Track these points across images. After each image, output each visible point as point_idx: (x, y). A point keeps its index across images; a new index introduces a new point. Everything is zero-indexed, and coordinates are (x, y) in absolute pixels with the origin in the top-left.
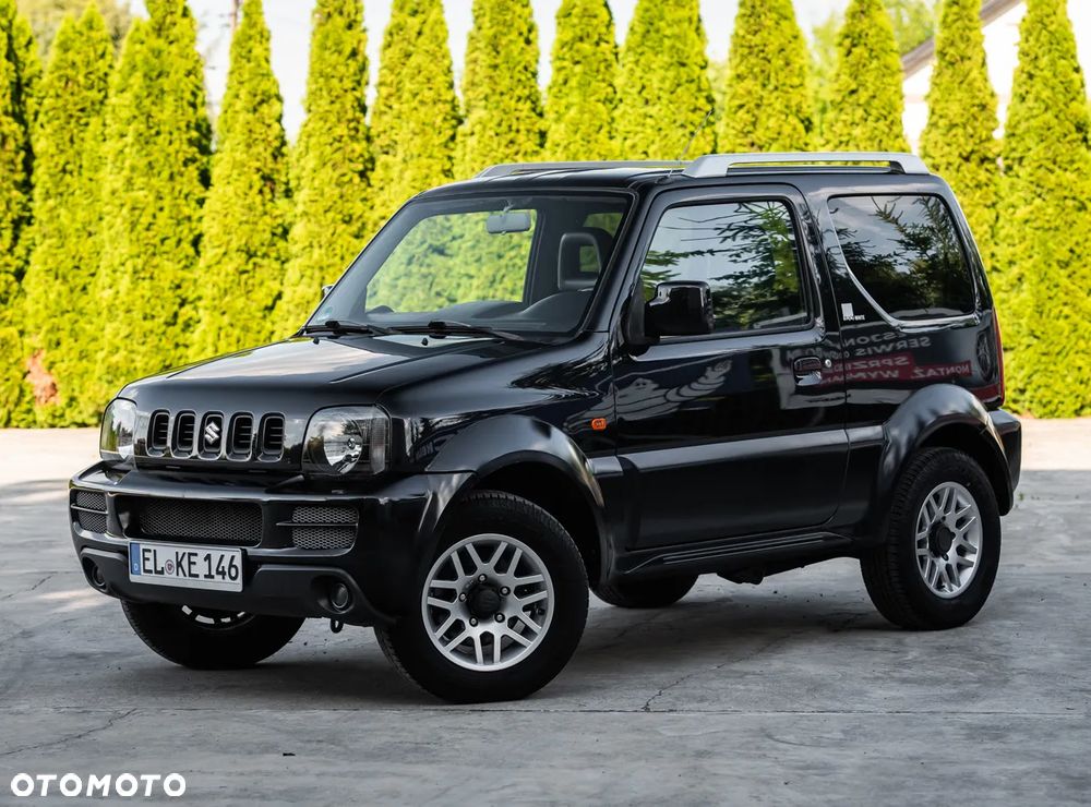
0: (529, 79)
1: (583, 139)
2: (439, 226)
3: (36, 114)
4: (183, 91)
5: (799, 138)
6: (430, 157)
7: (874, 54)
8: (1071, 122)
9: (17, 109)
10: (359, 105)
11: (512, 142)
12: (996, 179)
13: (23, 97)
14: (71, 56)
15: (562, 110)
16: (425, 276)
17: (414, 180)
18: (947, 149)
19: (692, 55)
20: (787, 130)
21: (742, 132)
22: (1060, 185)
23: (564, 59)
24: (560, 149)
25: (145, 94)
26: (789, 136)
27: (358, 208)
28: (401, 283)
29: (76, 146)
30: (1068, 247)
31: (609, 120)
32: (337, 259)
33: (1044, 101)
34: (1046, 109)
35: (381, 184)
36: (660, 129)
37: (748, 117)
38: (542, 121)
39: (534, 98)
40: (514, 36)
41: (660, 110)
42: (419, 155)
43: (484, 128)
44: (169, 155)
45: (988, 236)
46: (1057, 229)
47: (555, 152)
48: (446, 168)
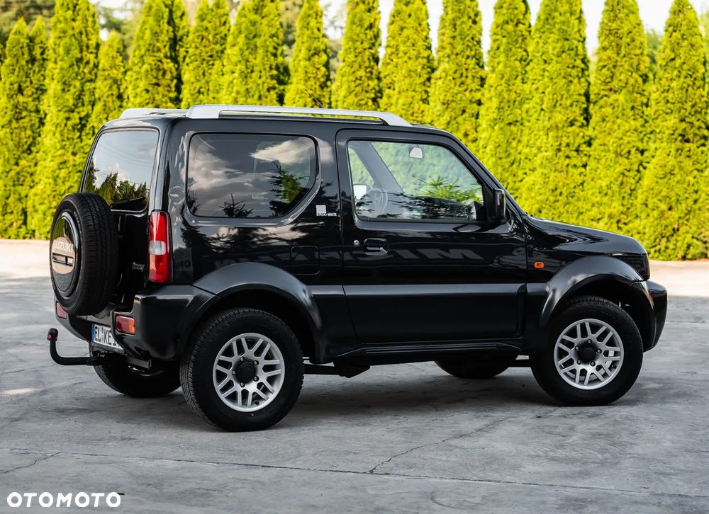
0: (475, 45)
1: (506, 83)
3: (185, 57)
4: (268, 47)
5: (639, 87)
6: (414, 91)
7: (684, 37)
9: (173, 54)
10: (373, 58)
11: (462, 83)
13: (178, 48)
14: (205, 23)
15: (496, 65)
16: (407, 164)
17: (404, 105)
19: (573, 33)
20: (632, 81)
21: (604, 82)
23: (498, 34)
24: (493, 89)
25: (245, 48)
26: (632, 85)
29: (206, 78)
31: (524, 72)
35: (386, 107)
36: (552, 79)
37: (609, 74)
38: (482, 71)
39: (477, 57)
40: (465, 19)
41: (553, 67)
42: (407, 90)
43: (446, 76)
44: (259, 85)
47: (490, 91)
48: (424, 98)
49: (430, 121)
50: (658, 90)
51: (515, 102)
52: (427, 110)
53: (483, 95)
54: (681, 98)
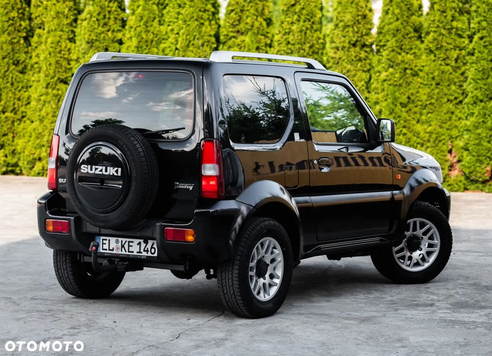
1: (144, 25)
2: (63, 68)
5: (263, 29)
6: (62, 30)
8: (411, 27)
11: (105, 24)
12: (371, 56)
15: (136, 8)
16: (56, 96)
17: (52, 43)
18: (343, 39)
20: (257, 24)
21: (232, 25)
22: (403, 61)
24: (133, 30)
26: (257, 28)
27: (22, 57)
28: (43, 98)
30: (407, 96)
31: (160, 15)
32: (9, 85)
33: (395, 15)
34: (398, 19)
35: (36, 45)
36: (185, 21)
37: (236, 17)
38: (124, 14)
41: (186, 10)
42: (56, 30)
43: (91, 17)
45: (364, 88)
46: (400, 85)
47: (130, 31)
48: (70, 37)
49: (76, 58)
50: (280, 32)
51: (152, 41)
52: (73, 47)
53: (124, 35)
54: (301, 39)
